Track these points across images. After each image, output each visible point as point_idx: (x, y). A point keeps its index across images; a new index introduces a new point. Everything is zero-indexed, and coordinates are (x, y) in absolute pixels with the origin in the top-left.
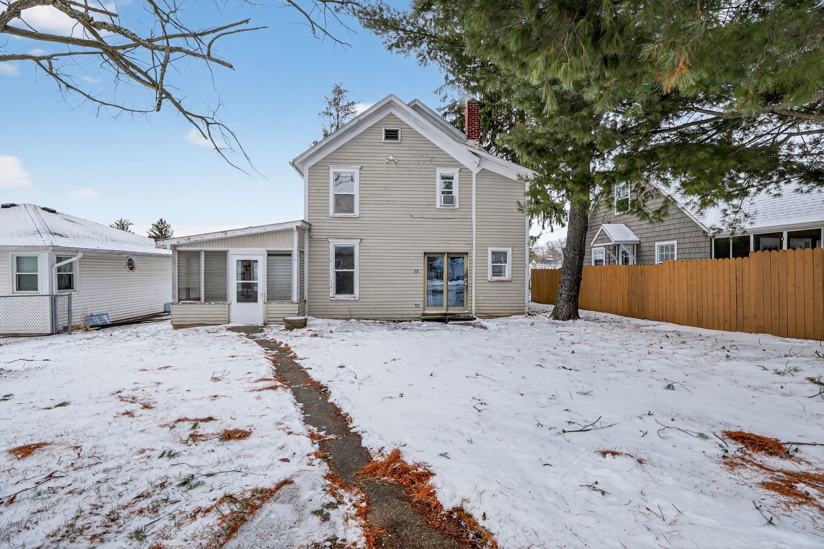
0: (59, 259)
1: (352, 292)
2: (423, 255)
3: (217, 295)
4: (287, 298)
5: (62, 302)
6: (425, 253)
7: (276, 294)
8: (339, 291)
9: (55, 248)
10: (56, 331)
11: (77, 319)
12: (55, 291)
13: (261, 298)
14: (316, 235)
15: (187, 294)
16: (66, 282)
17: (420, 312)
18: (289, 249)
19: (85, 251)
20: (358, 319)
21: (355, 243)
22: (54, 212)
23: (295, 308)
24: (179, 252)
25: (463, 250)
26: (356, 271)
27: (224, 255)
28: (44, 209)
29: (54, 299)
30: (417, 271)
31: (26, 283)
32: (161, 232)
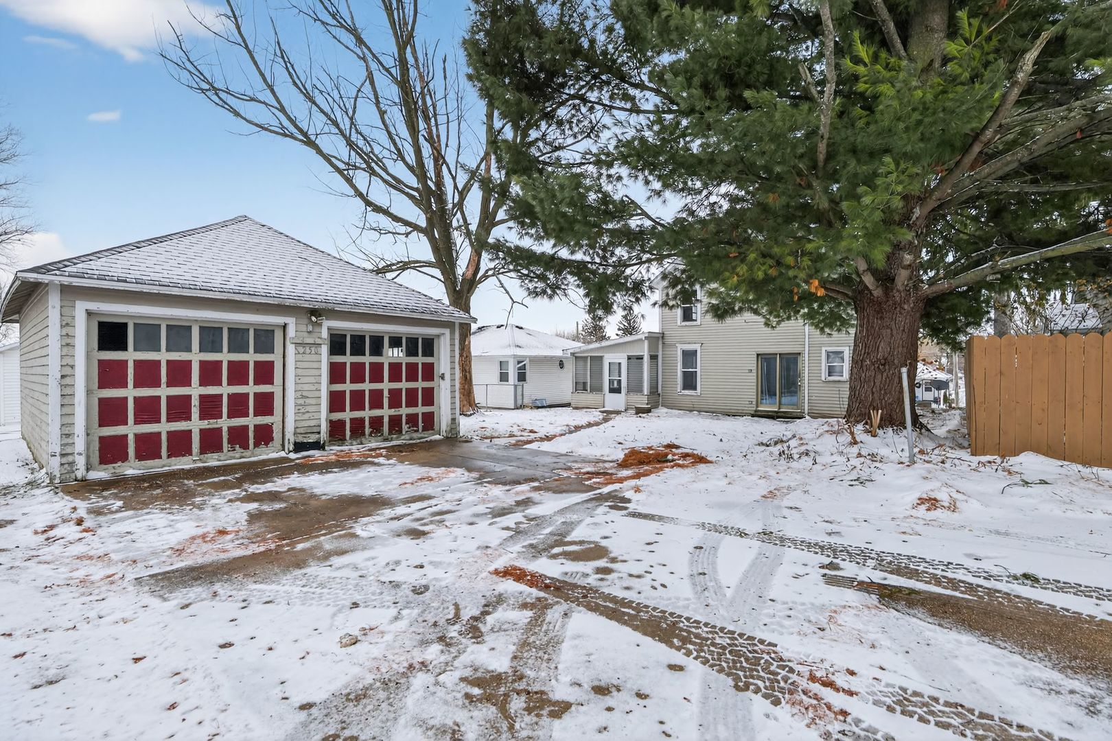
0: (519, 362)
1: (695, 388)
2: (755, 356)
3: (597, 389)
4: (640, 391)
5: (519, 389)
6: (758, 355)
7: (635, 388)
8: (685, 388)
9: (515, 356)
10: (517, 408)
11: (526, 401)
12: (517, 383)
13: (624, 390)
14: (668, 341)
15: (580, 386)
16: (522, 377)
17: (752, 409)
18: (642, 354)
19: (530, 357)
20: (699, 411)
21: (697, 347)
22: (521, 328)
23: (645, 399)
24: (576, 357)
25: (796, 350)
26: (698, 370)
27: (601, 358)
28: (517, 327)
29: (516, 386)
30: (751, 371)
31: (504, 377)
32: (629, 324)
